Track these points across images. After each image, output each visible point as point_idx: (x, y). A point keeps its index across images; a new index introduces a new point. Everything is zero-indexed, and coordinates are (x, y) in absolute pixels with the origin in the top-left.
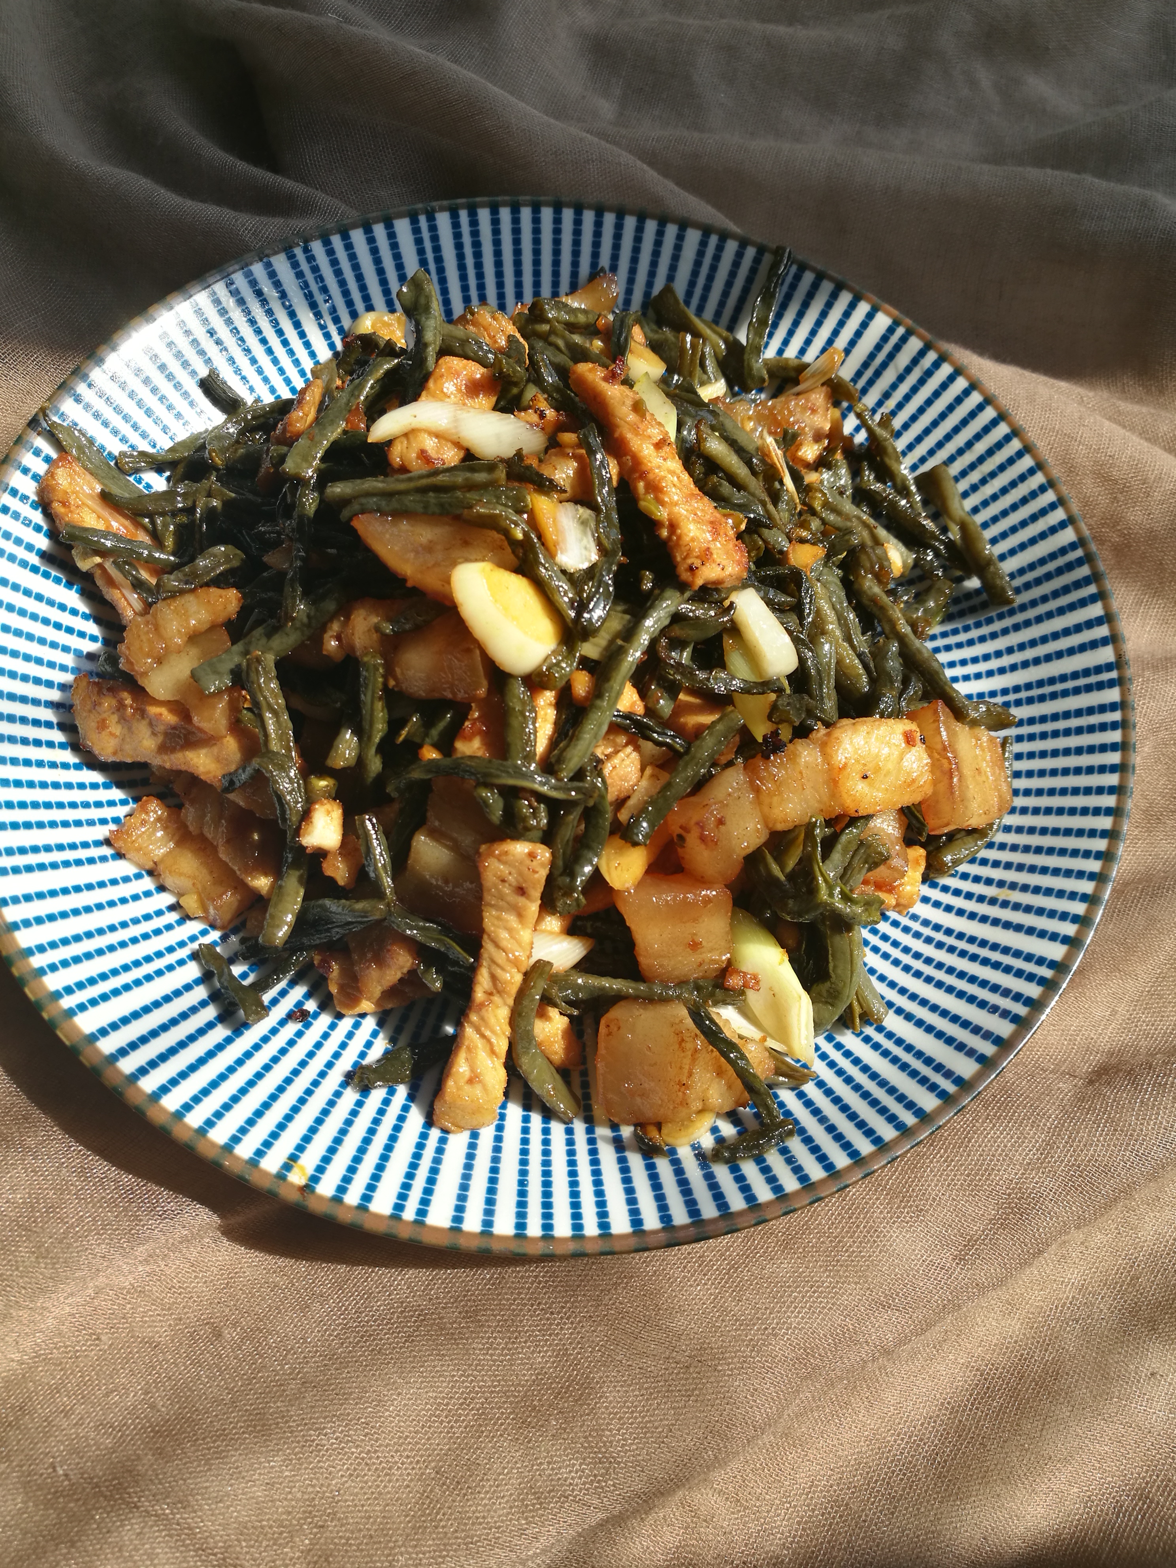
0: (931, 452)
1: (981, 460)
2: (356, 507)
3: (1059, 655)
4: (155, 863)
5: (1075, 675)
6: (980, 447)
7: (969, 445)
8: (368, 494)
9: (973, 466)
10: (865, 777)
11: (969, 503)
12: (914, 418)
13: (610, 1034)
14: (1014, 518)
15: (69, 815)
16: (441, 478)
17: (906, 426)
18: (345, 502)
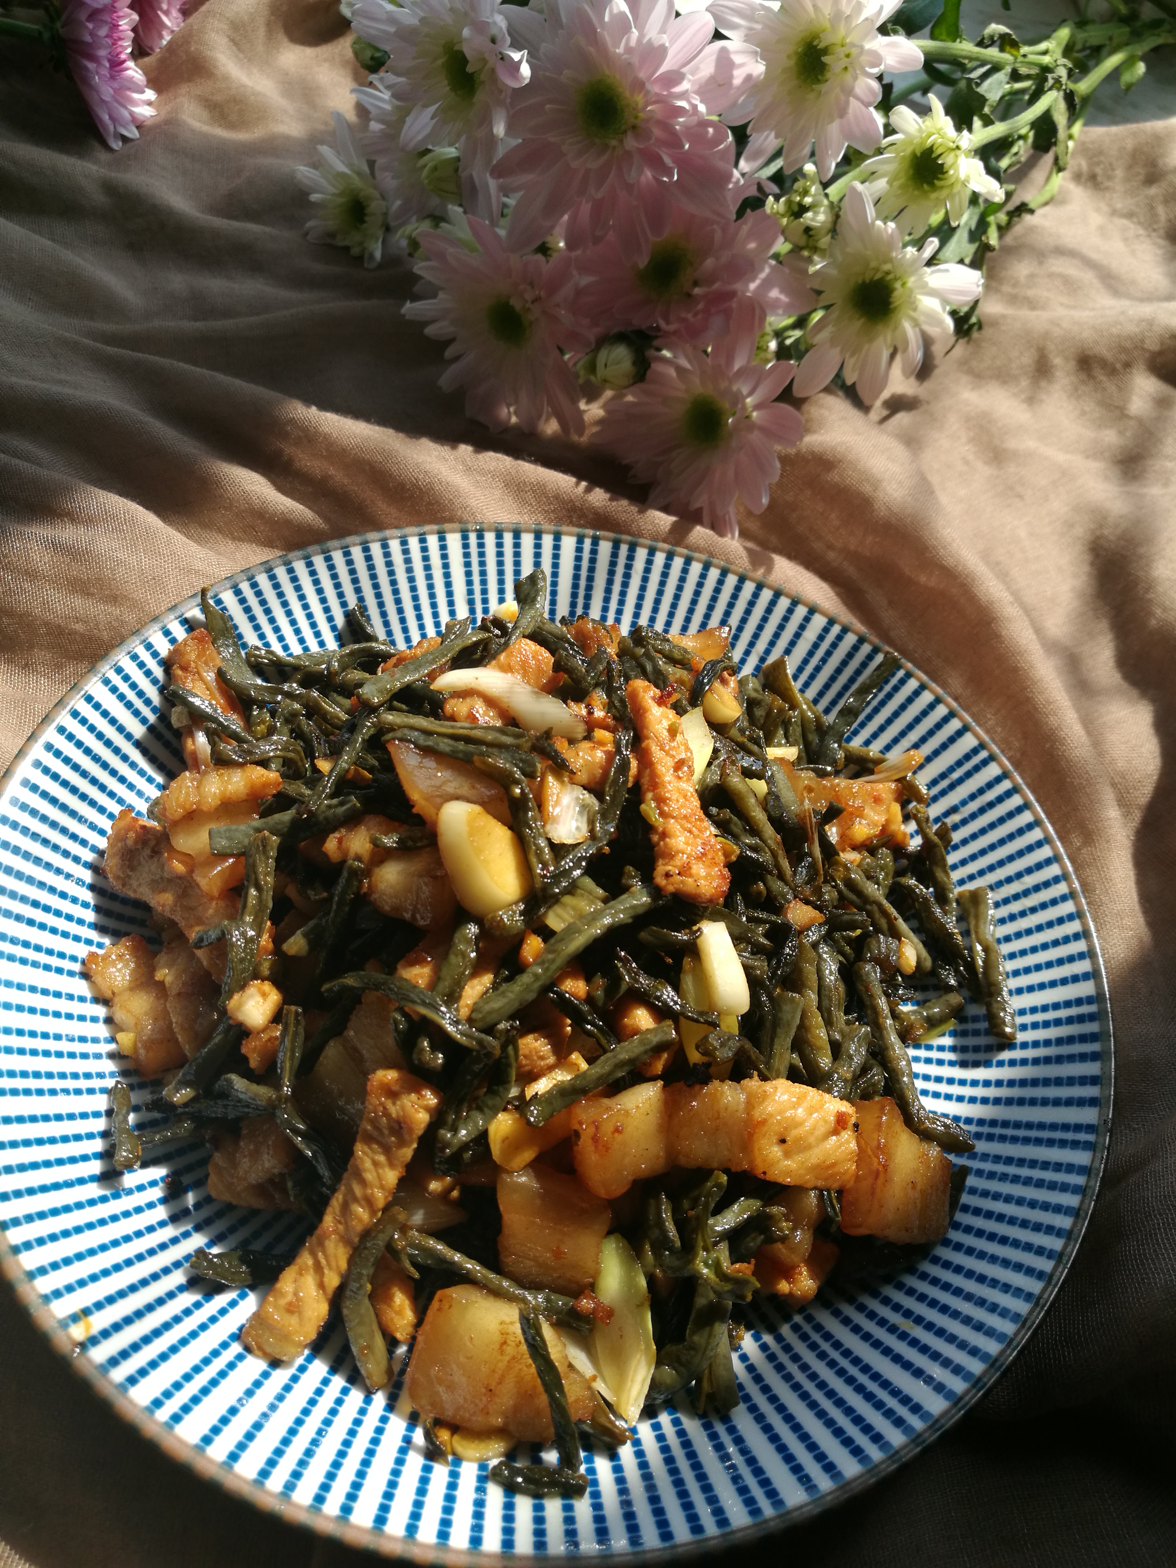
0: (981, 873)
1: (1026, 893)
2: (399, 734)
3: (1045, 1102)
4: (114, 993)
5: (1053, 1127)
6: (1029, 881)
7: (1019, 875)
8: (412, 728)
9: (1016, 897)
10: (783, 1141)
11: (1002, 931)
12: (974, 837)
13: (439, 1310)
14: (1042, 957)
15: (61, 924)
16: (477, 733)
17: (965, 842)
18: (392, 728)
